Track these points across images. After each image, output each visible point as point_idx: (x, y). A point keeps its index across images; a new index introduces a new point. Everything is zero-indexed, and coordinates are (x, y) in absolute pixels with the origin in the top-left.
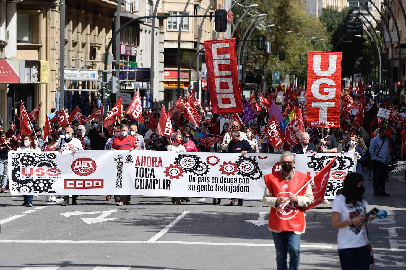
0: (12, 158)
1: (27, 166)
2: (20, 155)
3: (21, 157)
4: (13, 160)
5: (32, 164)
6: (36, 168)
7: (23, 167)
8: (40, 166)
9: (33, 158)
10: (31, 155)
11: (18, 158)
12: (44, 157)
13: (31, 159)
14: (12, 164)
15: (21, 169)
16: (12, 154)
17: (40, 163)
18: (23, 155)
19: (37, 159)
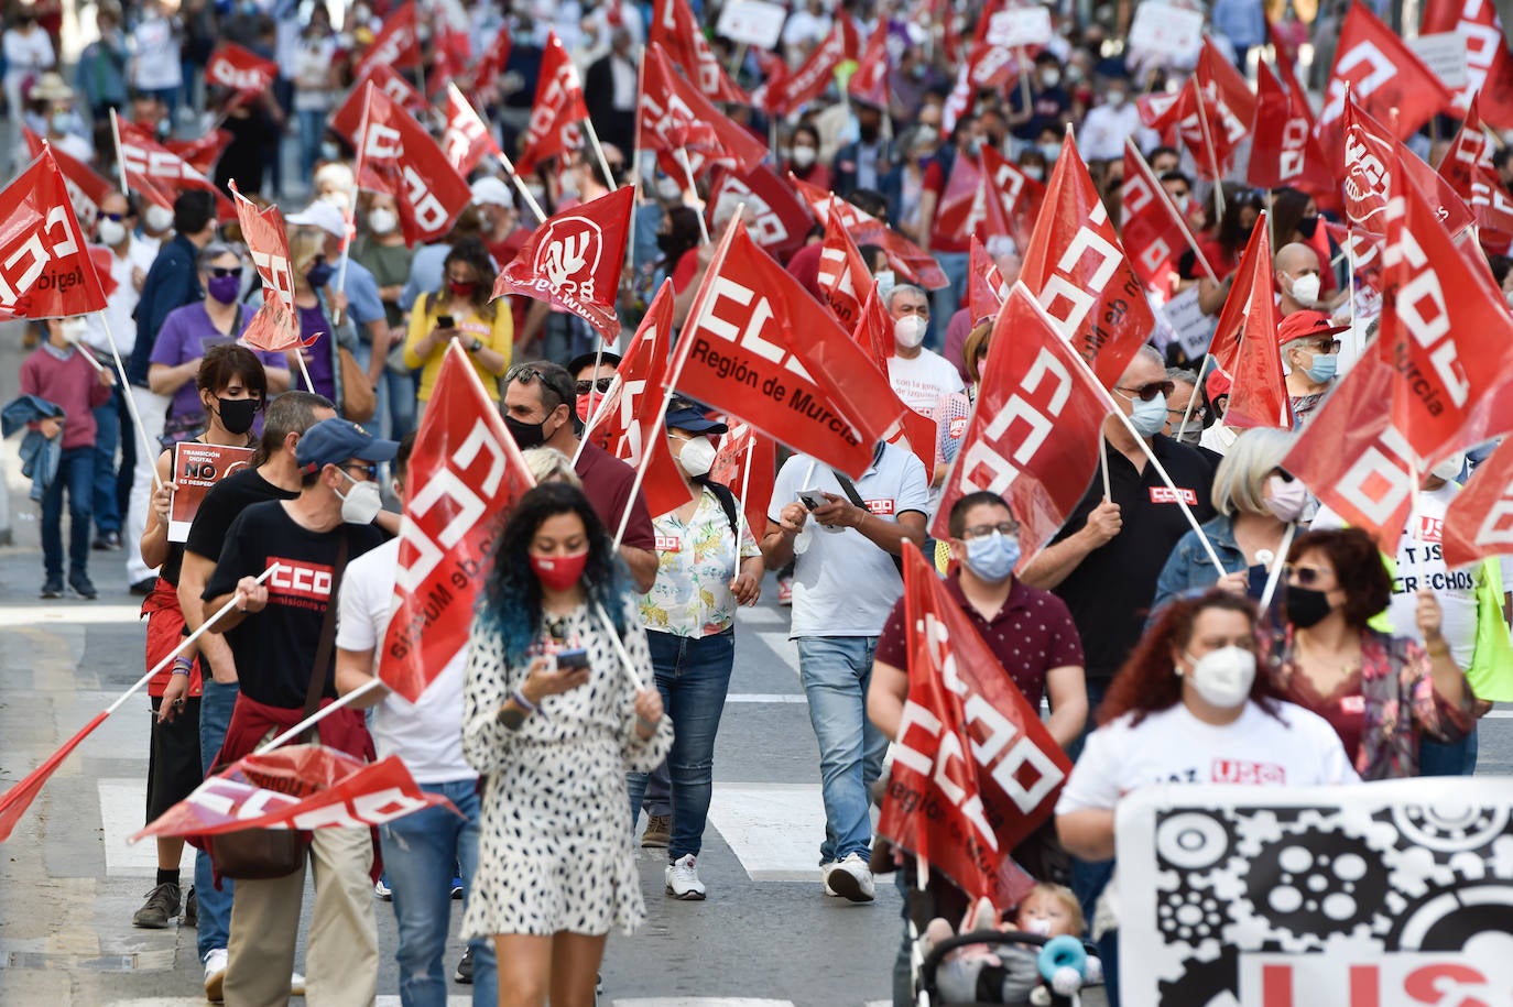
0: (1164, 865)
1: (1310, 939)
2: (1245, 826)
3: (1250, 847)
4: (1171, 881)
5: (1363, 916)
6: (1410, 960)
7: (1271, 947)
8: (1447, 936)
9: (1373, 858)
10: (1355, 822)
11: (1222, 863)
12: (1485, 851)
13: (1350, 867)
14: (1161, 920)
15: (1251, 971)
16: (1162, 817)
17: (1443, 906)
18: (1270, 829)
19: (1410, 872)
